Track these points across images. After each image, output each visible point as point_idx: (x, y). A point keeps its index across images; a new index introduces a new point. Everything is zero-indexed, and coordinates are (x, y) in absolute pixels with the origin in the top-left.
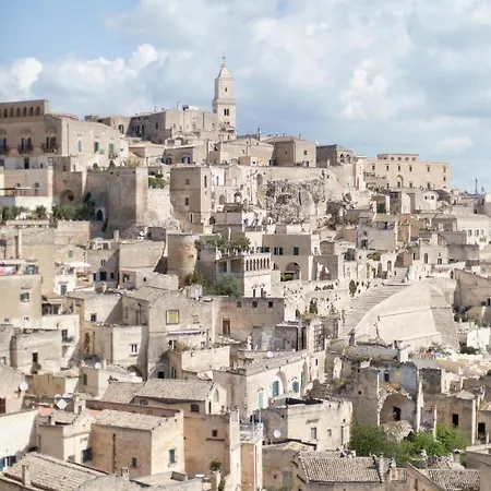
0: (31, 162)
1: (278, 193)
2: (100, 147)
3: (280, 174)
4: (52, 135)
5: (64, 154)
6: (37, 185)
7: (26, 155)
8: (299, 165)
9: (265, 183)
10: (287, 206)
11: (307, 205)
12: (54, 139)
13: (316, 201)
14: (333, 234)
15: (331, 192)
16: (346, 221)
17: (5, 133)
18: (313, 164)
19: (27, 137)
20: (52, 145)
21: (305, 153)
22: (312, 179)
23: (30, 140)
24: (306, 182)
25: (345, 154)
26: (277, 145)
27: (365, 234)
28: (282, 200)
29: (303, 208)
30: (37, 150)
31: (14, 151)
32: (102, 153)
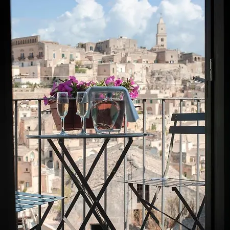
0: (33, 64)
1: (156, 76)
2: (65, 56)
3: (158, 67)
4: (41, 51)
5: (46, 59)
6: (34, 73)
7: (31, 60)
8: (167, 62)
9: (150, 71)
10: (161, 82)
11: (170, 81)
12: (42, 53)
13: (175, 79)
14: (183, 95)
15: (184, 75)
16: (190, 88)
17: (24, 51)
18: (176, 62)
19: (31, 52)
20: (41, 56)
21: (172, 57)
22: (173, 69)
23: (33, 53)
24: (170, 70)
25: (197, 57)
26: (158, 53)
27: (196, 94)
28: (158, 79)
29: (168, 83)
30: (35, 58)
31: (27, 59)
32: (66, 58)
